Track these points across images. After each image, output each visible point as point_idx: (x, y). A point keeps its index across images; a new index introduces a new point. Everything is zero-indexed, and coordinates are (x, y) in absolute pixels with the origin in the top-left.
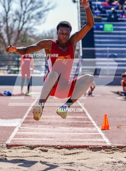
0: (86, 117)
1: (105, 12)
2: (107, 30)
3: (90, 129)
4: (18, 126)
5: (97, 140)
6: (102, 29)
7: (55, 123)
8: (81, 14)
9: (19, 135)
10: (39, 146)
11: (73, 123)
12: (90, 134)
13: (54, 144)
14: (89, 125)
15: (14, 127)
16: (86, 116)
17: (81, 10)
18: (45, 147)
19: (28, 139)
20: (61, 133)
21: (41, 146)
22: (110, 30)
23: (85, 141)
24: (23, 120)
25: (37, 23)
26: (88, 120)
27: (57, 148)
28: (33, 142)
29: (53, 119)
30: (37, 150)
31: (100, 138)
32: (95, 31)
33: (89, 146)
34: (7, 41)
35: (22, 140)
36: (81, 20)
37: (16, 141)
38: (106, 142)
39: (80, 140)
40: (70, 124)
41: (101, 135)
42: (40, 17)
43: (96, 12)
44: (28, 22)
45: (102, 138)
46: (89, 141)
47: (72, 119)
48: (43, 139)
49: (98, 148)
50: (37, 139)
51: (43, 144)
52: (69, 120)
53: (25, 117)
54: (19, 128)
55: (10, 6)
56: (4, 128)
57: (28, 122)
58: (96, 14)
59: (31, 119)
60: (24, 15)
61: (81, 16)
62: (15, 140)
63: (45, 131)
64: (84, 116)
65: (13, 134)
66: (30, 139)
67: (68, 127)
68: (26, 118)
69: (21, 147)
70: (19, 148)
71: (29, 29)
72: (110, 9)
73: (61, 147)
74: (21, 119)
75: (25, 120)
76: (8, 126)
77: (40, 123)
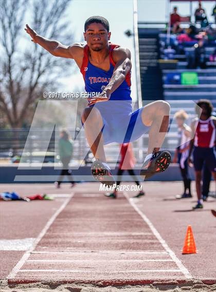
0: (149, 234)
1: (183, 52)
2: (187, 83)
3: (156, 253)
4: (29, 250)
5: (168, 271)
6: (178, 82)
7: (94, 244)
8: (140, 56)
9: (30, 264)
10: (65, 282)
11: (126, 244)
12: (157, 260)
13: (91, 279)
14: (155, 246)
15: (21, 251)
16: (151, 231)
17: (140, 49)
18: (76, 284)
19: (47, 270)
20: (105, 261)
21: (69, 282)
22: (193, 83)
23: (147, 273)
24: (38, 240)
25: (63, 74)
26: (153, 237)
27: (98, 285)
28: (55, 275)
29: (91, 237)
30: (61, 290)
31: (173, 268)
32: (166, 86)
33: (153, 281)
34: (10, 106)
35: (35, 273)
36: (141, 66)
37: (26, 275)
38: (184, 273)
39: (137, 271)
40: (120, 245)
41: (175, 263)
42: (68, 64)
43: (166, 51)
44: (47, 72)
45: (177, 267)
46: (153, 273)
47: (125, 238)
48: (73, 271)
49: (169, 284)
50: (62, 271)
51: (72, 278)
52: (119, 239)
53: (42, 235)
54: (31, 253)
55: (15, 43)
56: (5, 253)
57: (47, 243)
58: (167, 55)
59: (53, 238)
60: (40, 59)
61: (140, 59)
62: (23, 272)
63: (76, 258)
64: (146, 232)
65: (21, 263)
66: (49, 271)
67: (117, 250)
68: (44, 237)
69: (33, 284)
70: (30, 287)
71: (50, 85)
72: (192, 45)
73: (105, 284)
74: (34, 239)
75: (41, 240)
76: (11, 250)
77: (68, 245)
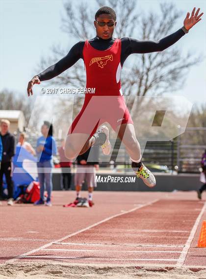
42: (174, 78)
60: (147, 74)
